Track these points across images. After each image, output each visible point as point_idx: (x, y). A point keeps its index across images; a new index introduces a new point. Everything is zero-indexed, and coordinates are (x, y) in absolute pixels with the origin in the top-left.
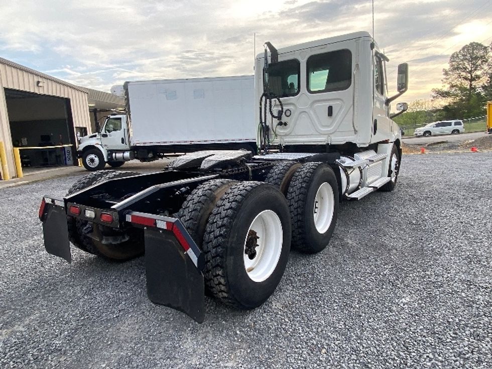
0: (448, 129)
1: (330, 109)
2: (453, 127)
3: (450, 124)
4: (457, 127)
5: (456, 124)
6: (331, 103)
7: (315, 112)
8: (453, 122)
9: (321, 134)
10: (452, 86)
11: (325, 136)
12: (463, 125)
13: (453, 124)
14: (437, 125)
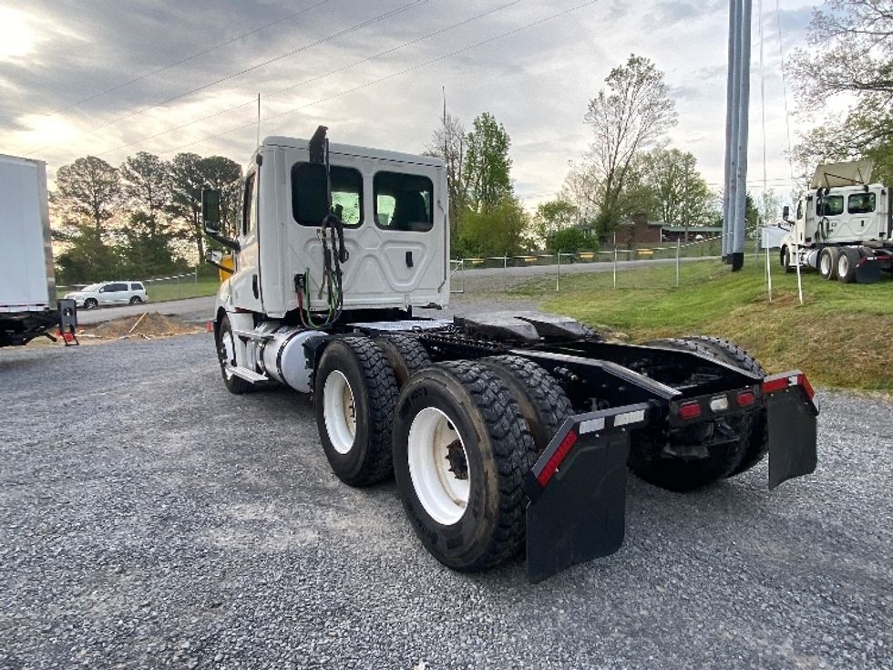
0: (124, 296)
1: (409, 255)
2: (130, 293)
3: (125, 288)
4: (138, 292)
5: (135, 287)
6: (409, 248)
7: (387, 258)
8: (129, 283)
9: (397, 292)
10: (69, 223)
11: (402, 295)
12: (144, 290)
13: (130, 287)
14: (107, 289)
